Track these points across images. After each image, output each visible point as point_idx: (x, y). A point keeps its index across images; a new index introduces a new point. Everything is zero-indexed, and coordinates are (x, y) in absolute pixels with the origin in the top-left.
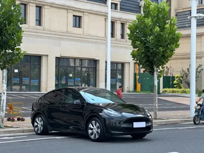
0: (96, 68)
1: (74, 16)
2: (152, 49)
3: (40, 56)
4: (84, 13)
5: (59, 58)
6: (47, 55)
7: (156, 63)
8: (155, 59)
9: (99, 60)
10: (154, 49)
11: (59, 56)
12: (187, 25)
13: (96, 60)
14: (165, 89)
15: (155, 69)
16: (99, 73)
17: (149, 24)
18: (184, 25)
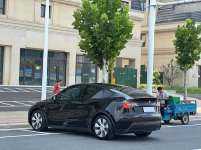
0: (66, 61)
1: (42, 5)
2: (100, 39)
3: (3, 47)
4: (54, 3)
5: (24, 49)
6: (11, 46)
7: (105, 55)
8: (103, 51)
9: (69, 53)
10: (102, 39)
11: (25, 48)
12: (169, 20)
13: (66, 53)
14: (142, 85)
15: (105, 61)
16: (69, 66)
17: (96, 11)
18: (167, 20)
